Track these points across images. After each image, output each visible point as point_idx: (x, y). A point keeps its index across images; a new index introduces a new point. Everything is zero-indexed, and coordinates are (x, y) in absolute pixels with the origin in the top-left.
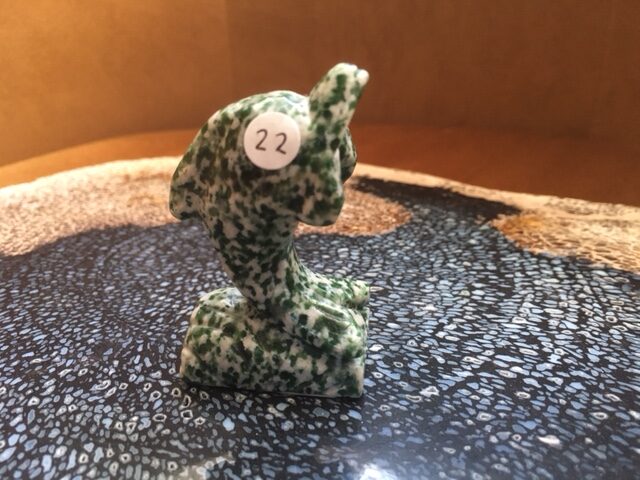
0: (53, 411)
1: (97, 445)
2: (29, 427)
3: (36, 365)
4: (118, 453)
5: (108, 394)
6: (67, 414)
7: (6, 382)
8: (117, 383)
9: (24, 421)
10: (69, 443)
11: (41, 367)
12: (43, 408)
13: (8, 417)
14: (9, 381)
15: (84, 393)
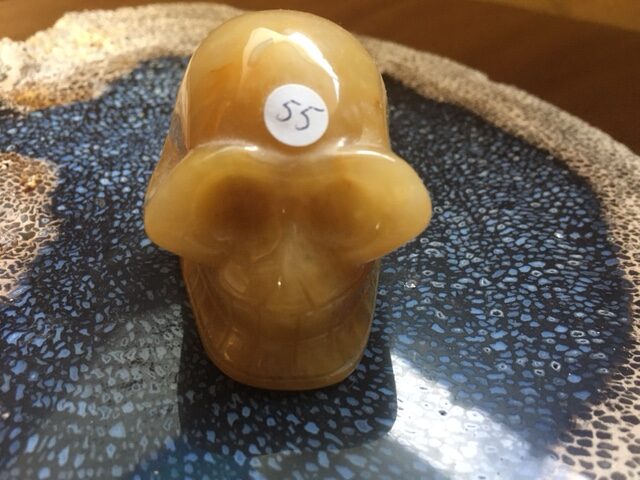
0: (482, 265)
1: (486, 227)
2: (507, 268)
3: (446, 312)
4: (483, 215)
5: (440, 244)
6: (477, 255)
7: (484, 318)
8: (423, 246)
9: (507, 275)
10: (497, 240)
11: (447, 307)
12: (486, 272)
13: (513, 287)
14: (480, 317)
15: (449, 258)
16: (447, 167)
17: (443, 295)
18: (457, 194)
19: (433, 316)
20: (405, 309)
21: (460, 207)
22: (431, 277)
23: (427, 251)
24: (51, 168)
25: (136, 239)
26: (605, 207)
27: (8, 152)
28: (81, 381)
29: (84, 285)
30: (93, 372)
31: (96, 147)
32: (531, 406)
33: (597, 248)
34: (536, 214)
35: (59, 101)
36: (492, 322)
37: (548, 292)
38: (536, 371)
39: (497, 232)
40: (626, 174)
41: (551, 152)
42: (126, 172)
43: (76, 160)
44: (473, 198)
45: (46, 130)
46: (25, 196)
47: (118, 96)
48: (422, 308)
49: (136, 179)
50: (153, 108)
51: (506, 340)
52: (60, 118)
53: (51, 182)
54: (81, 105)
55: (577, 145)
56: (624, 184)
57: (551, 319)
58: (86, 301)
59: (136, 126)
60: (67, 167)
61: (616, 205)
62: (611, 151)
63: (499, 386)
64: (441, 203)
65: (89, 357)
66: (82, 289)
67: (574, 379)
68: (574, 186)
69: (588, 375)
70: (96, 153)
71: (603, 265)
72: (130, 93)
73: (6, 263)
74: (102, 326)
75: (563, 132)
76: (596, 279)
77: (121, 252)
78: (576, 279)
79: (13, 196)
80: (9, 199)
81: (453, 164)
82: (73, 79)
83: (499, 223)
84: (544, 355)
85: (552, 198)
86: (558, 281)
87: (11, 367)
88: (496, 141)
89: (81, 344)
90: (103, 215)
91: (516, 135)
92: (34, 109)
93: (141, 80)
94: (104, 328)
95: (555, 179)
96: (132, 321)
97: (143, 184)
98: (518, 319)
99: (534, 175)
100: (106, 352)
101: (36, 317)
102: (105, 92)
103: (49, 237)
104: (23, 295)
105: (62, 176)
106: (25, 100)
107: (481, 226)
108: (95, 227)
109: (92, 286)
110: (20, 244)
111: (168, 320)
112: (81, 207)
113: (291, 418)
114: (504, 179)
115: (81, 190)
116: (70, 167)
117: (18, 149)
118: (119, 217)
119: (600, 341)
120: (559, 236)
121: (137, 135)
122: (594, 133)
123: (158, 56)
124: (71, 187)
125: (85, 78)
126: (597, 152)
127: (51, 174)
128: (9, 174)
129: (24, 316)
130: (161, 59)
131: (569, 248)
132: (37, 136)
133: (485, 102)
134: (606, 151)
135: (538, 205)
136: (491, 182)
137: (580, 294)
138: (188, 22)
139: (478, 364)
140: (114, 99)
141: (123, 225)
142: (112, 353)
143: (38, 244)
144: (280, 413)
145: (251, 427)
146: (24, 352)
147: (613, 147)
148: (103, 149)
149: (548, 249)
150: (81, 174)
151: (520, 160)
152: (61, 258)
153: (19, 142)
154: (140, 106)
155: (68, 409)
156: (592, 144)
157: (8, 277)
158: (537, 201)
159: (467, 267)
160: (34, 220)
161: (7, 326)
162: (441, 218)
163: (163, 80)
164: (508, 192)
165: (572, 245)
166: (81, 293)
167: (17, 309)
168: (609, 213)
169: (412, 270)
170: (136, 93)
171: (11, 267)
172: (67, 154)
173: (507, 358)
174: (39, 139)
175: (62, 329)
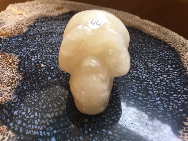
5: (136, 72)
6: (147, 74)
9: (157, 80)
16: (133, 47)
17: (140, 88)
18: (138, 56)
19: (138, 94)
20: (130, 93)
21: (140, 60)
22: (135, 82)
23: (133, 74)
24: (15, 56)
25: (47, 78)
26: (180, 57)
27: (1, 52)
28: (39, 125)
29: (33, 94)
30: (42, 121)
31: (28, 48)
32: (171, 120)
33: (180, 69)
34: (161, 60)
35: (13, 34)
36: (155, 95)
37: (169, 84)
38: (170, 109)
39: (152, 67)
40: (185, 46)
41: (162, 40)
42: (39, 56)
43: (23, 53)
44: (143, 56)
45: (11, 44)
46: (10, 66)
47: (31, 31)
48: (135, 92)
49: (42, 58)
50: (43, 34)
51: (160, 100)
52: (15, 40)
53: (16, 61)
54: (20, 35)
55: (169, 37)
56: (184, 49)
57: (172, 92)
58: (35, 99)
59: (39, 40)
60: (20, 55)
61: (183, 56)
62: (179, 39)
63: (161, 114)
64: (134, 59)
65: (40, 117)
66: (33, 95)
67: (181, 110)
68: (171, 50)
69: (185, 109)
70: (28, 50)
71: (183, 74)
72: (34, 30)
73: (8, 88)
74: (42, 106)
75: (165, 34)
76: (182, 79)
77: (43, 82)
78: (176, 79)
79: (6, 66)
80: (5, 68)
81: (135, 46)
82: (16, 26)
83: (152, 64)
84: (172, 104)
85: (165, 55)
86: (171, 80)
87: (16, 122)
88: (146, 38)
89: (37, 113)
90: (35, 70)
91: (151, 36)
92: (6, 37)
93: (37, 25)
94: (42, 107)
95: (165, 49)
96: (50, 104)
97: (45, 59)
98: (162, 93)
99: (159, 48)
100: (45, 114)
101: (21, 105)
102: (27, 30)
103: (20, 79)
104: (15, 99)
105: (19, 59)
106: (3, 34)
107: (147, 65)
108: (33, 75)
109: (36, 94)
110: (11, 82)
111: (61, 103)
112: (27, 68)
113: (103, 130)
114: (151, 50)
115: (26, 63)
116: (21, 55)
117: (4, 51)
118: (40, 71)
119: (186, 98)
120: (169, 66)
121: (40, 43)
122: (173, 34)
123: (41, 17)
124: (23, 62)
125: (20, 26)
126: (175, 39)
127: (16, 58)
128: (3, 59)
129: (17, 105)
130: (42, 18)
131: (173, 70)
132: (9, 46)
133: (141, 26)
134: (178, 39)
135: (162, 57)
136: (147, 51)
137: (178, 84)
138: (48, 5)
139: (154, 108)
140: (30, 32)
141: (42, 73)
142: (47, 115)
143: (17, 81)
144: (100, 129)
145: (92, 134)
146: (20, 117)
147: (179, 37)
148: (30, 49)
149: (167, 71)
150: (25, 57)
151: (154, 44)
152: (25, 86)
153: (4, 49)
154: (39, 34)
155: (37, 134)
156: (173, 37)
157: (10, 93)
158: (161, 56)
159: (145, 78)
160: (14, 74)
161: (13, 109)
162: (135, 64)
163: (44, 25)
164: (152, 54)
165: (173, 69)
166: (33, 96)
167: (15, 103)
168: (182, 58)
169: (130, 81)
170: (37, 30)
171: (10, 90)
172: (19, 51)
173: (162, 106)
174: (10, 47)
175: (30, 108)
